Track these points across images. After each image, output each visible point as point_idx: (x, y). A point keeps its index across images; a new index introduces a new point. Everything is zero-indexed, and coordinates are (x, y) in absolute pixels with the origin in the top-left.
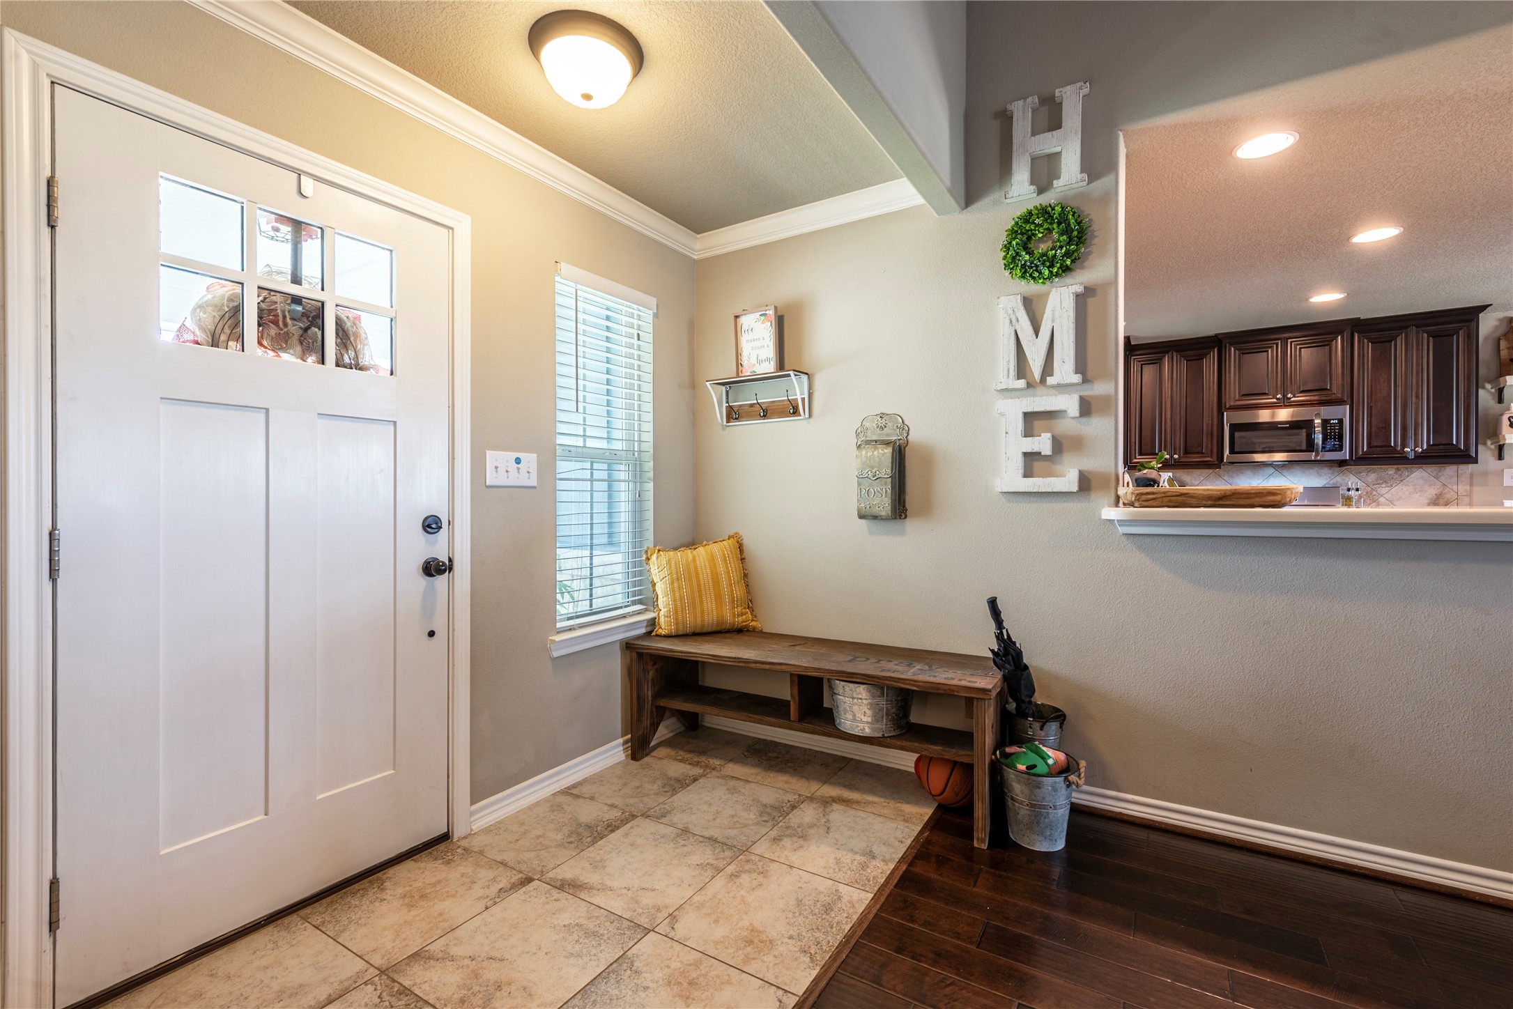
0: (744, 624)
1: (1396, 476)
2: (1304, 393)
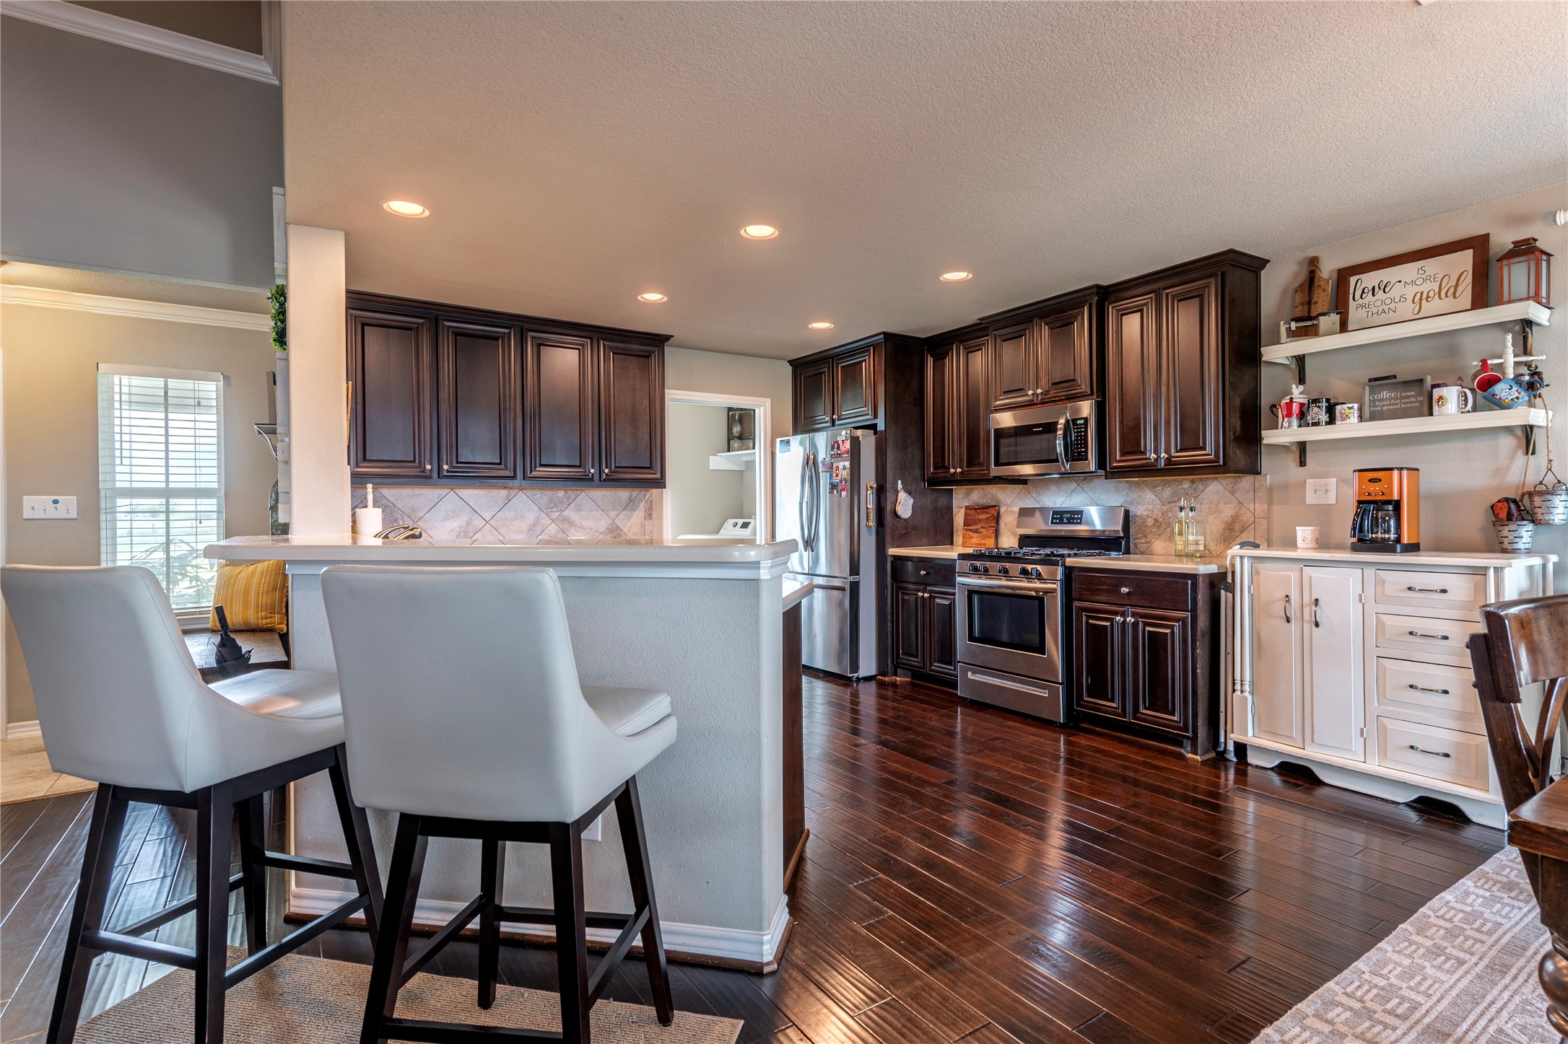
0: (269, 625)
2: (1054, 386)
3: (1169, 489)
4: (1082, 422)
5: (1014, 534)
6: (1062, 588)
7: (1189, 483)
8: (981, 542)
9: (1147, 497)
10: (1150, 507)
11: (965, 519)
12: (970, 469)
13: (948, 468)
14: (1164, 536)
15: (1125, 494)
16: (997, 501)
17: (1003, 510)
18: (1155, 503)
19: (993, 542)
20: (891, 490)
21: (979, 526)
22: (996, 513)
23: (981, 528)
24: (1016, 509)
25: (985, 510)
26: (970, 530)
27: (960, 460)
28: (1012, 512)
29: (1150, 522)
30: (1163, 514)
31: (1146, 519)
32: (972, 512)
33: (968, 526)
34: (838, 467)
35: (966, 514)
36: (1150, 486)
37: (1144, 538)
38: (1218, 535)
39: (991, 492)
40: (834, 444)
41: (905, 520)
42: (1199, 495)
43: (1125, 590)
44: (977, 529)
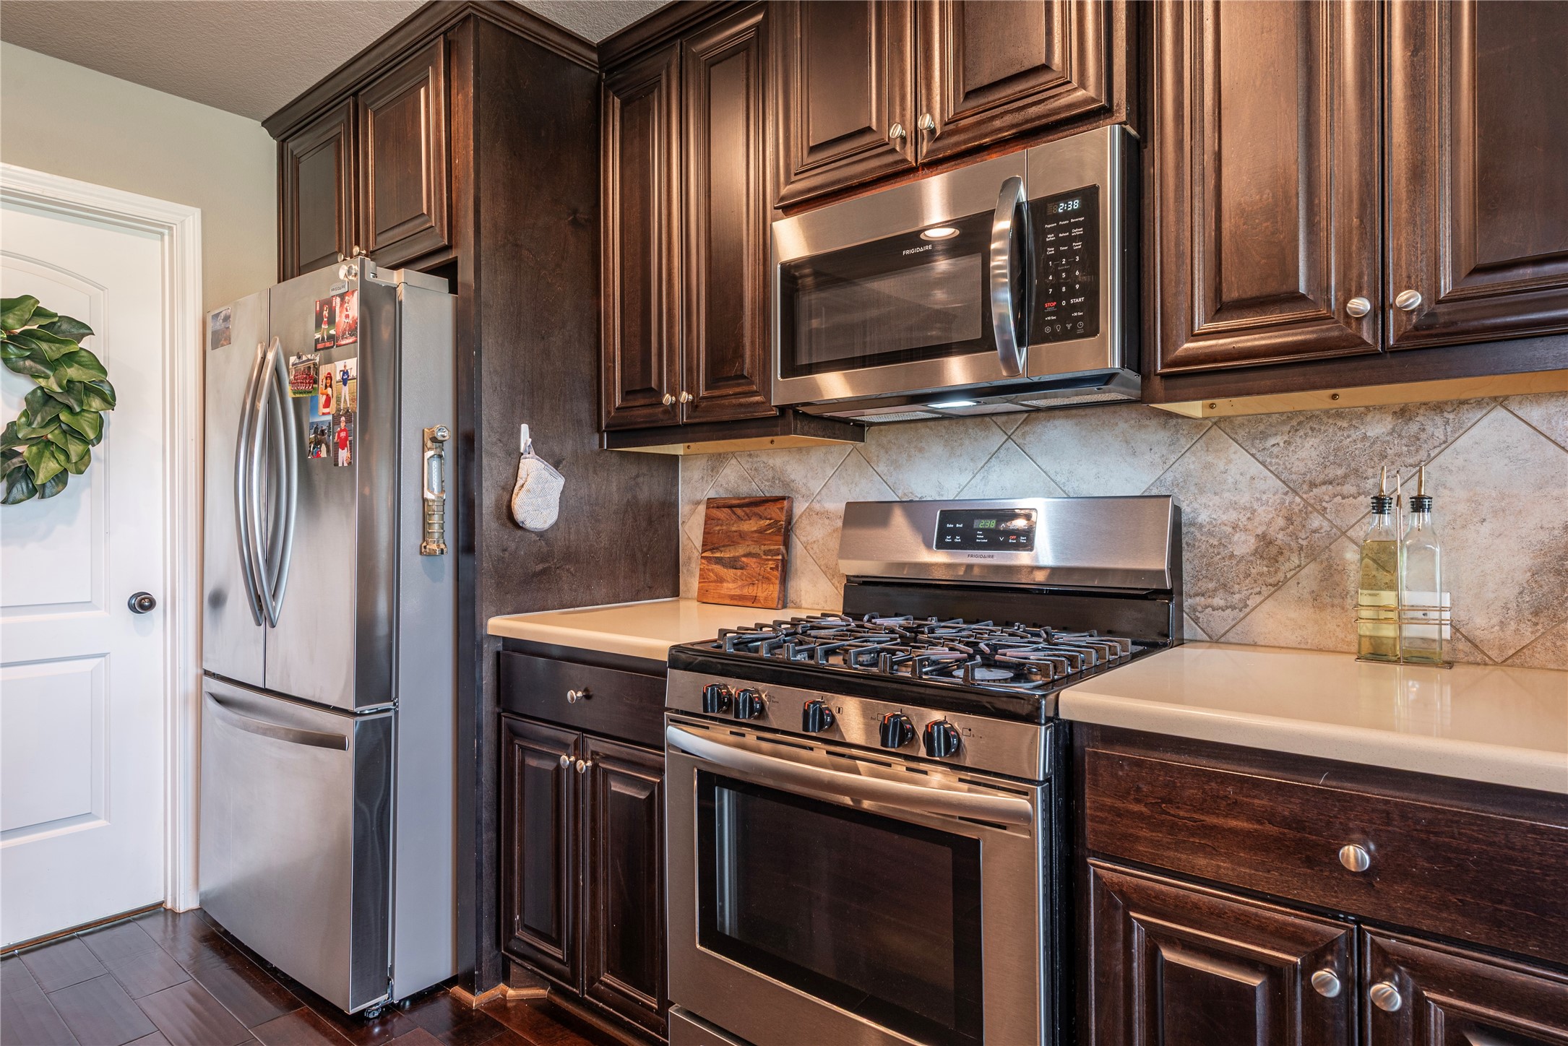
1: (1397, 446)
2: (972, 103)
3: (1312, 441)
4: (1075, 204)
5: (830, 572)
6: (1047, 809)
7: (1389, 419)
8: (746, 591)
9: (1233, 469)
10: (1245, 499)
11: (706, 533)
12: (716, 393)
13: (659, 393)
14: (1292, 590)
15: (1157, 458)
16: (786, 485)
17: (799, 508)
18: (1261, 485)
19: (776, 595)
20: (497, 450)
21: (740, 551)
22: (783, 517)
23: (745, 556)
24: (838, 507)
25: (756, 510)
26: (719, 561)
27: (689, 370)
28: (826, 515)
29: (1244, 544)
30: (1289, 520)
31: (1228, 537)
32: (722, 514)
33: (712, 550)
34: (329, 377)
35: (708, 519)
36: (1242, 434)
37: (1221, 593)
38: (1510, 592)
39: (771, 462)
40: (322, 310)
41: (541, 534)
42: (1430, 460)
43: (1355, 855)
44: (735, 559)
